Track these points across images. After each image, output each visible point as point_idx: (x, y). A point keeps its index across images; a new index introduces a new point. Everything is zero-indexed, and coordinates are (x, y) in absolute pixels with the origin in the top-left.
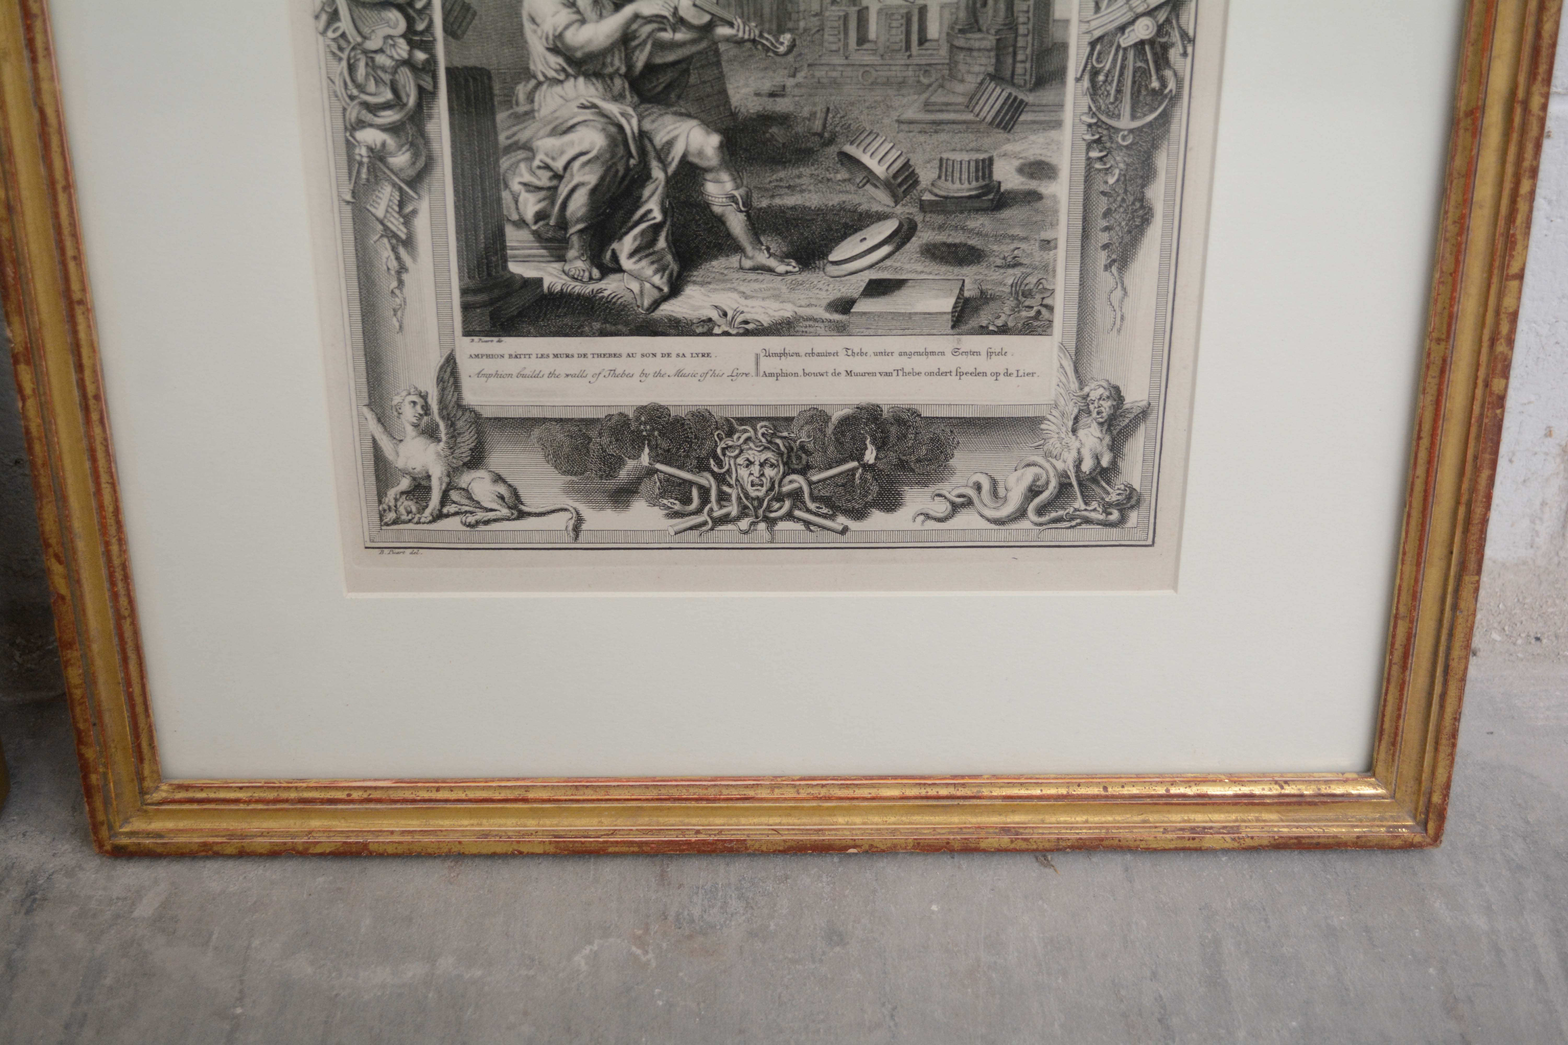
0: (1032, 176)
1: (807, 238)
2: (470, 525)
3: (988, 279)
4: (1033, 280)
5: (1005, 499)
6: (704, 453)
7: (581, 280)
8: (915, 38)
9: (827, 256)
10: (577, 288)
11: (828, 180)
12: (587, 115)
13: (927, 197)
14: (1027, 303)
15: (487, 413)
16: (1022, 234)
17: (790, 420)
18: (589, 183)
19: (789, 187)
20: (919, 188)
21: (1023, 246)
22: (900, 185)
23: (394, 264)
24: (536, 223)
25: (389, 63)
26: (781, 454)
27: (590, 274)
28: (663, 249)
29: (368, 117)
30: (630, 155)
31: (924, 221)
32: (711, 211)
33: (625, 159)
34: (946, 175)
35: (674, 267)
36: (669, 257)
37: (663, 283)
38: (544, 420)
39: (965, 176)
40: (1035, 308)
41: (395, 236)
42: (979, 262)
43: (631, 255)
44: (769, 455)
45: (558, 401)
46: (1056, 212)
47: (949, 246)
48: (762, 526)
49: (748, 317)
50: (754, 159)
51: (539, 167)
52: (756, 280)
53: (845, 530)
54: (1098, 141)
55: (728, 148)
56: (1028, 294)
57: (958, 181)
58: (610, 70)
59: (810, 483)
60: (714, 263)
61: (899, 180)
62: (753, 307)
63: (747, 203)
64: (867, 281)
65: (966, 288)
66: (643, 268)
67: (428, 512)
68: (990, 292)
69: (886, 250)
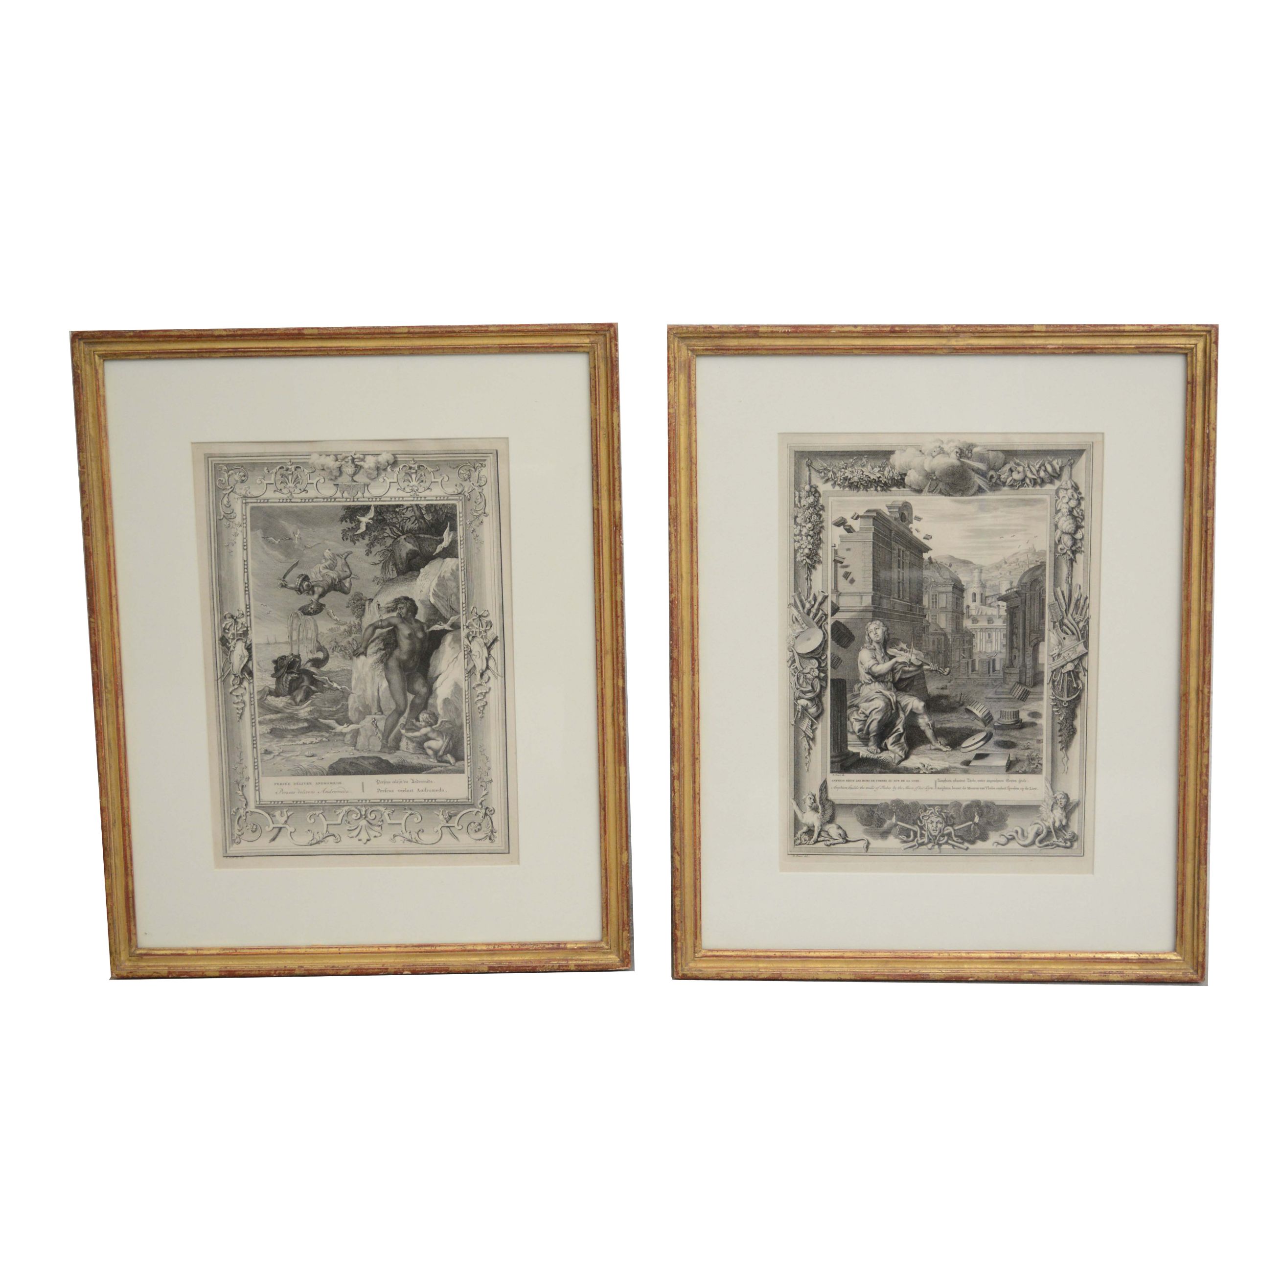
0: (1033, 717)
1: (954, 738)
2: (828, 845)
3: (1018, 753)
4: (1034, 754)
5: (1027, 837)
6: (915, 818)
7: (873, 753)
8: (991, 670)
9: (961, 745)
10: (872, 756)
11: (962, 718)
12: (878, 695)
13: (996, 724)
14: (1033, 763)
15: (837, 802)
16: (1030, 738)
17: (947, 806)
18: (878, 719)
19: (948, 720)
20: (993, 721)
21: (1031, 742)
22: (987, 720)
23: (807, 747)
24: (858, 733)
25: (811, 677)
26: (944, 819)
27: (877, 751)
28: (903, 742)
29: (803, 695)
30: (893, 709)
31: (995, 733)
32: (920, 729)
33: (891, 710)
34: (1003, 717)
35: (907, 748)
36: (905, 745)
37: (903, 754)
38: (858, 805)
39: (1009, 717)
40: (1036, 765)
41: (809, 737)
42: (1015, 748)
43: (892, 744)
44: (939, 819)
45: (862, 797)
46: (1042, 730)
47: (1004, 741)
48: (936, 847)
49: (933, 767)
50: (936, 710)
51: (860, 713)
53: (967, 849)
54: (1056, 705)
55: (927, 707)
56: (1033, 759)
57: (1007, 719)
58: (887, 680)
59: (955, 830)
60: (921, 747)
61: (987, 718)
62: (934, 763)
63: (933, 726)
64: (975, 754)
65: (1011, 757)
66: (896, 749)
67: (812, 840)
68: (1019, 758)
69: (982, 743)
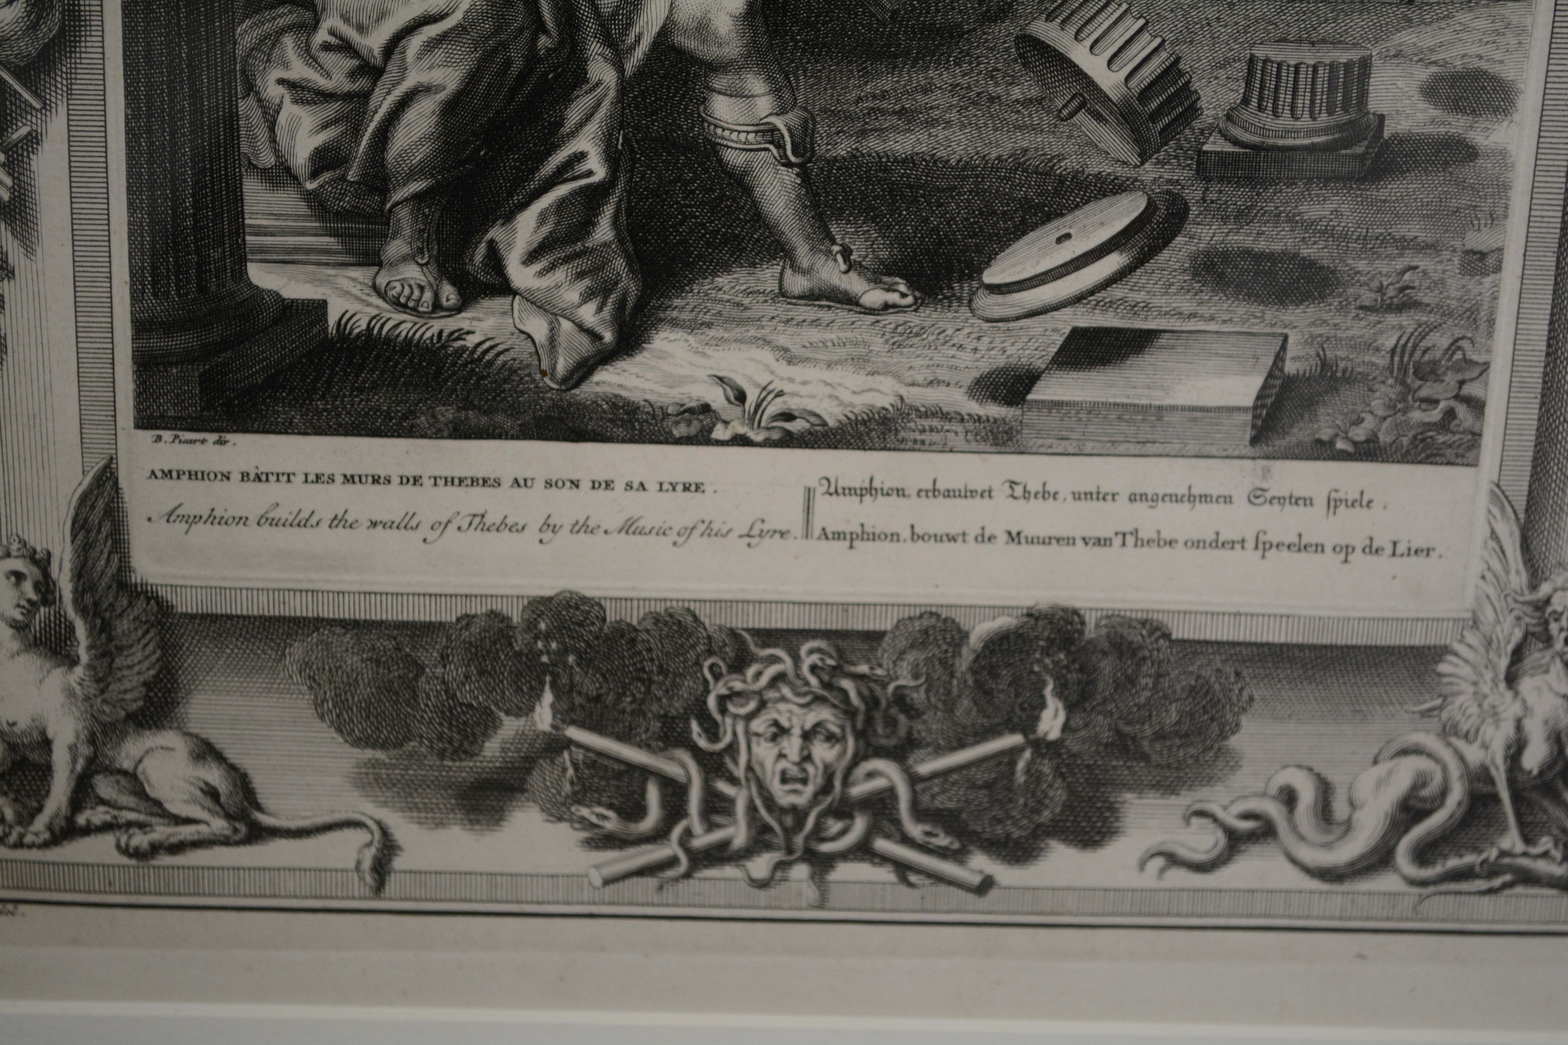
0: (1456, 105)
1: (936, 229)
2: (137, 854)
3: (1340, 334)
4: (1440, 340)
5: (1348, 826)
6: (678, 706)
7: (414, 309)
9: (980, 272)
10: (405, 326)
11: (992, 99)
13: (1214, 145)
14: (1424, 393)
15: (185, 604)
16: (1422, 237)
17: (874, 637)
18: (441, 88)
19: (902, 113)
20: (1197, 124)
21: (1424, 262)
22: (1154, 117)
24: (314, 175)
26: (850, 713)
27: (436, 295)
28: (606, 245)
30: (541, 28)
31: (1204, 199)
32: (720, 161)
33: (527, 34)
34: (1261, 98)
35: (630, 285)
36: (619, 264)
37: (603, 321)
38: (317, 623)
39: (1303, 101)
40: (1442, 405)
42: (1322, 297)
43: (532, 257)
44: (825, 714)
45: (350, 581)
46: (1504, 188)
47: (1258, 257)
48: (801, 871)
49: (793, 404)
50: (824, 45)
51: (326, 47)
52: (815, 323)
53: (986, 885)
55: (766, 18)
56: (1428, 372)
57: (1287, 112)
59: (914, 780)
60: (722, 280)
61: (1154, 105)
62: (804, 383)
63: (804, 145)
64: (1067, 331)
65: (1289, 355)
66: (558, 287)
67: (40, 823)
68: (1342, 365)
69: (1113, 262)
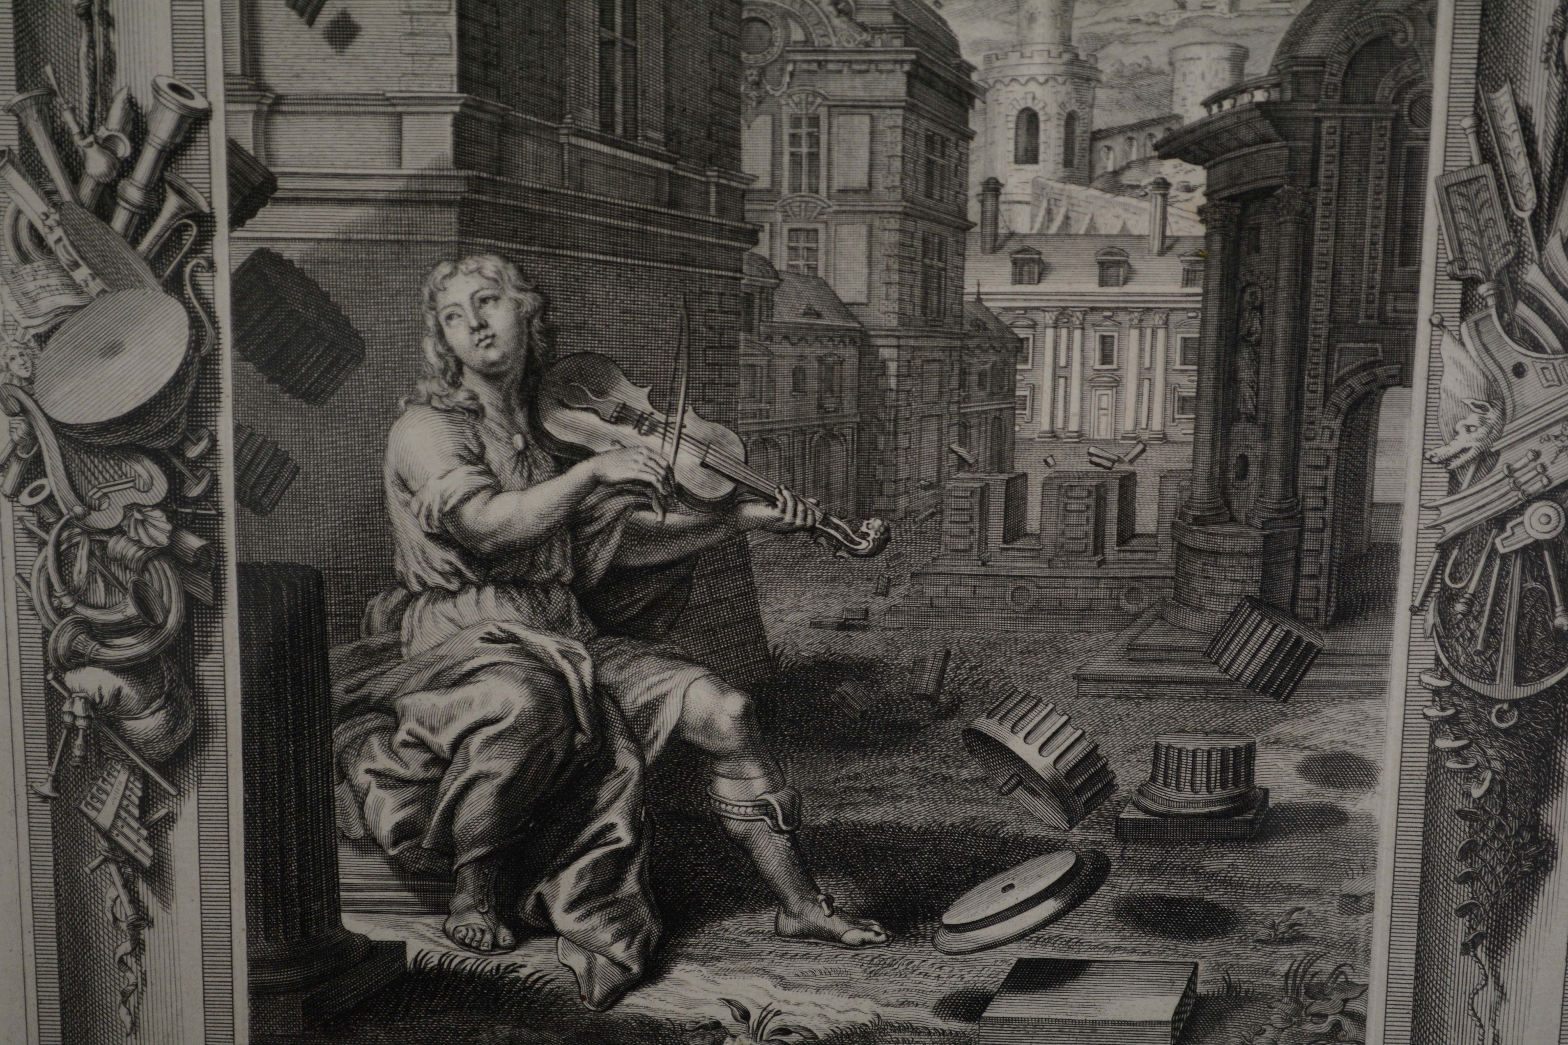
0: (1327, 780)
1: (903, 881)
3: (1241, 962)
4: (1326, 967)
7: (477, 948)
8: (1111, 530)
9: (940, 915)
10: (470, 961)
11: (945, 779)
12: (499, 653)
13: (1129, 813)
14: (1315, 1009)
16: (1305, 884)
18: (497, 775)
19: (871, 790)
20: (1114, 797)
21: (1308, 904)
22: (1079, 791)
23: (126, 911)
24: (395, 844)
25: (131, 551)
27: (495, 937)
28: (632, 896)
29: (91, 647)
30: (577, 727)
31: (1122, 856)
32: (724, 829)
33: (566, 732)
34: (1166, 776)
35: (652, 927)
36: (644, 911)
37: (631, 957)
39: (1201, 778)
40: (1330, 1018)
41: (131, 860)
42: (1225, 933)
43: (572, 906)
46: (1371, 845)
47: (1170, 902)
49: (789, 1021)
50: (807, 738)
51: (405, 744)
52: (805, 956)
54: (1453, 721)
55: (759, 718)
56: (1317, 992)
57: (1188, 787)
58: (545, 575)
60: (728, 923)
61: (1078, 782)
62: (798, 1004)
63: (793, 815)
64: (1014, 961)
65: (1200, 979)
66: (594, 929)
68: (1245, 987)
69: (1050, 907)
